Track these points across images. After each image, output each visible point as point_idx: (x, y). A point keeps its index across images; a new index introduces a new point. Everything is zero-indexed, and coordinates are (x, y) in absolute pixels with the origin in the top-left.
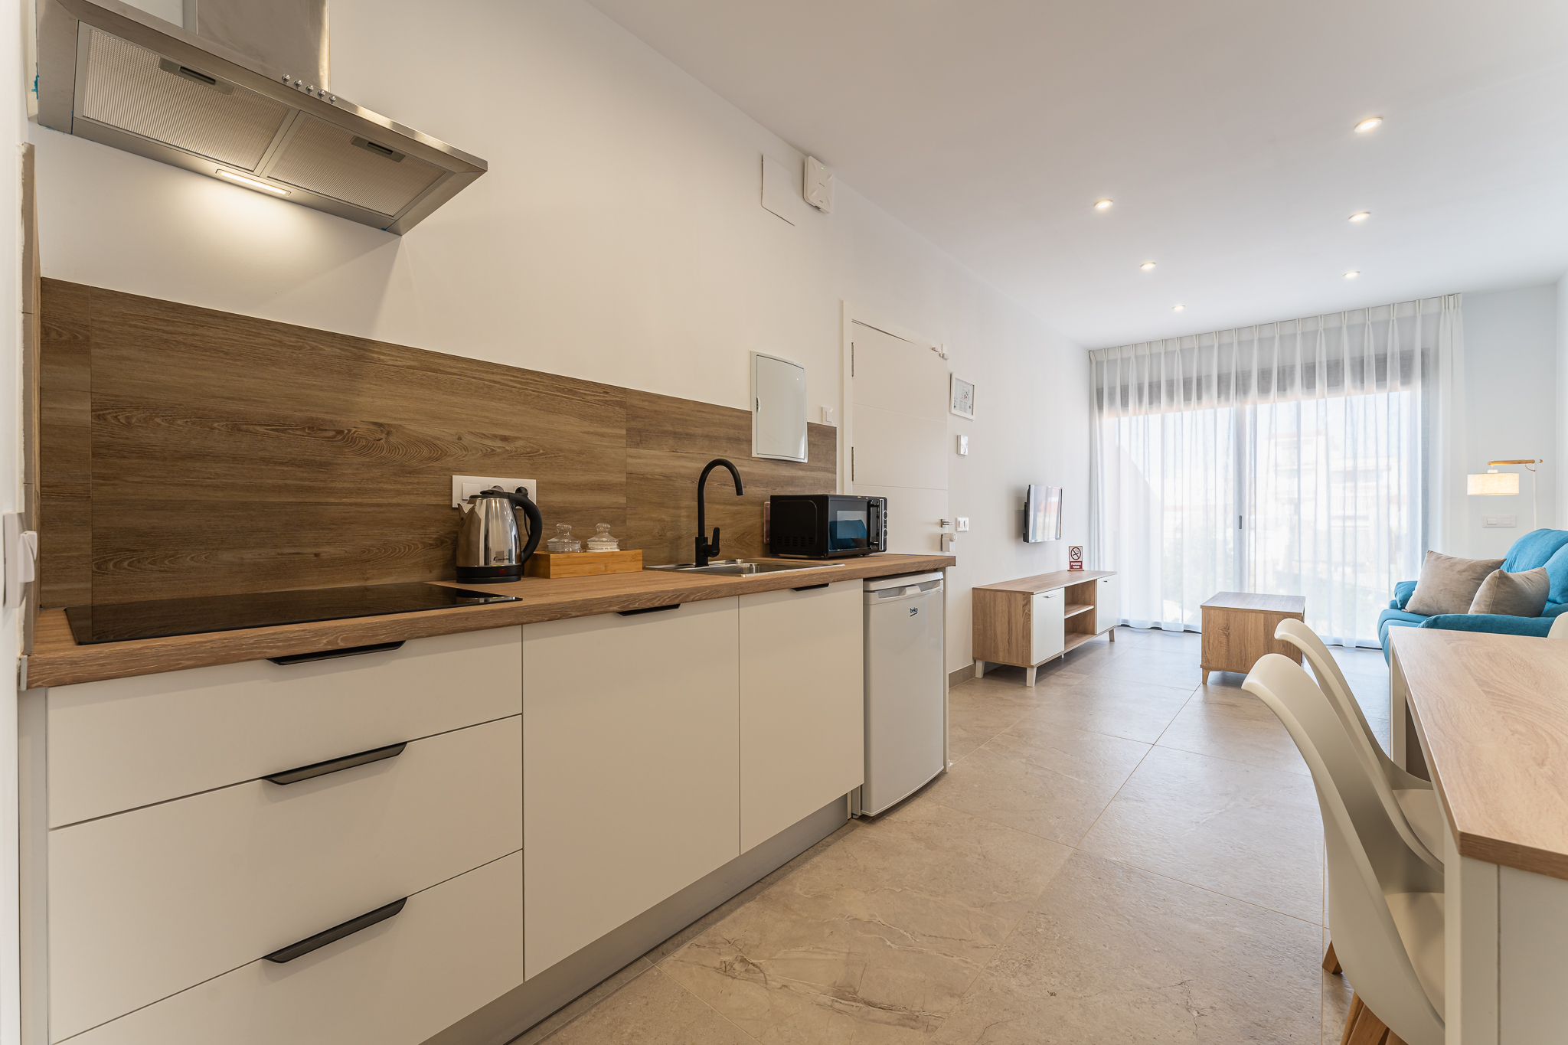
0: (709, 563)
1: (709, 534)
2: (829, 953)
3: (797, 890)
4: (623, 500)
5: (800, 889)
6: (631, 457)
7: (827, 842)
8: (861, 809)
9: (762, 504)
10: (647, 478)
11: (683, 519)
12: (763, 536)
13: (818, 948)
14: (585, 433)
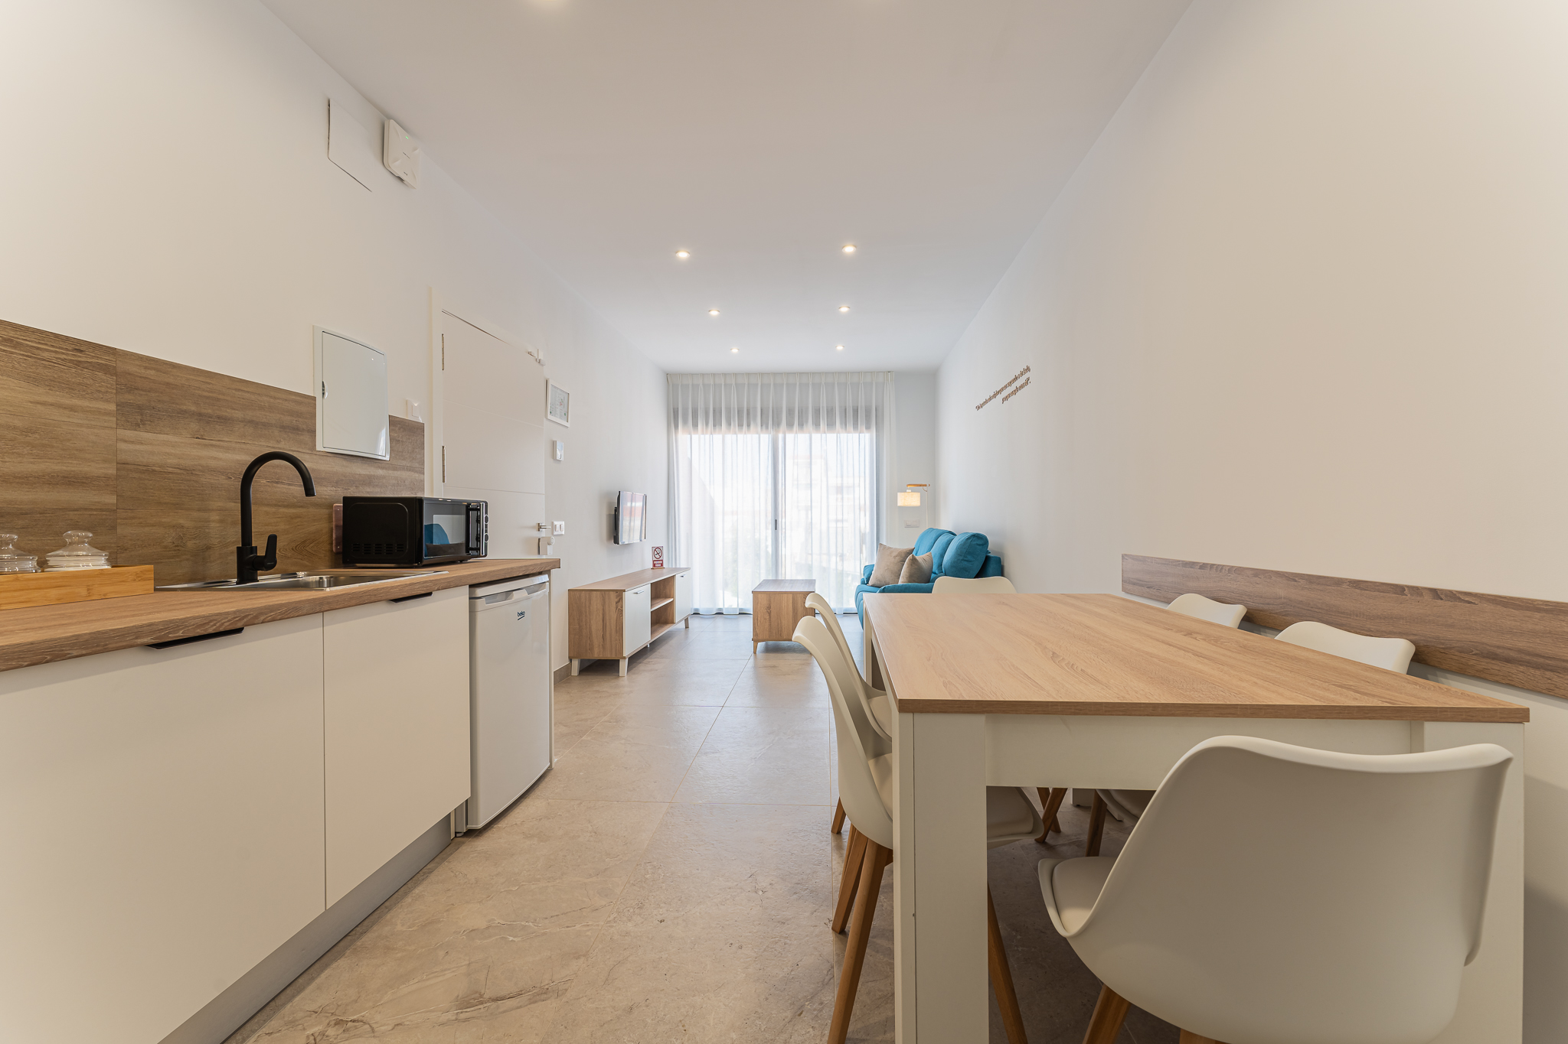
0: (259, 578)
1: (260, 544)
2: (447, 972)
3: (399, 927)
4: (112, 499)
5: (403, 925)
6: (125, 441)
7: (429, 869)
8: (467, 824)
9: (330, 506)
10: (154, 471)
11: (213, 525)
12: (332, 544)
13: (433, 973)
14: (38, 403)
